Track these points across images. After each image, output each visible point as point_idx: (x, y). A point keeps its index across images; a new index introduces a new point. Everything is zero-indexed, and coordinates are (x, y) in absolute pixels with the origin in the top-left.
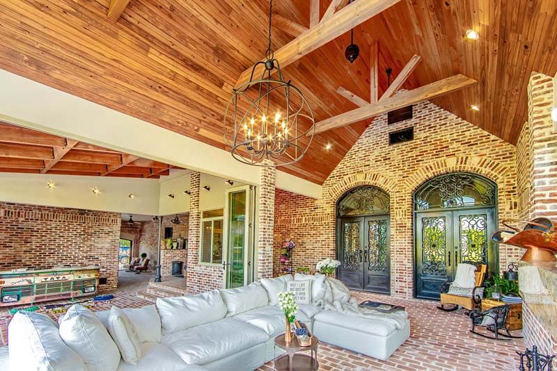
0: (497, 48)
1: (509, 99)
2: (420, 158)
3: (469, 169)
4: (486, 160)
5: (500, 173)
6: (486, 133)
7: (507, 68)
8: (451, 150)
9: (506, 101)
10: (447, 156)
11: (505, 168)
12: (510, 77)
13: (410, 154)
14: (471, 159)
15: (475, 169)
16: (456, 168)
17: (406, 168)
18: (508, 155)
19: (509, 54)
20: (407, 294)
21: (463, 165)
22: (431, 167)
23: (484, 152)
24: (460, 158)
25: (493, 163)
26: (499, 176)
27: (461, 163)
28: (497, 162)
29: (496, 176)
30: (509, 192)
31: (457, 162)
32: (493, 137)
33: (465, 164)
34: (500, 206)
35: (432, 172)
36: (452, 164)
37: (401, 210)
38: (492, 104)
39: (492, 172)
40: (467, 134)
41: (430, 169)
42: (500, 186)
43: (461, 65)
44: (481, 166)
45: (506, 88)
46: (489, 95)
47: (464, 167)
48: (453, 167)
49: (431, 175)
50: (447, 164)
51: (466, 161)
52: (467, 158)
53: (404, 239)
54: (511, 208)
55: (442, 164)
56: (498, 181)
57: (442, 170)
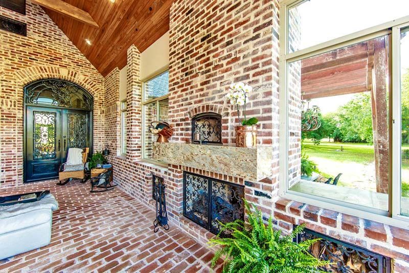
0: (122, 18)
1: (113, 50)
2: (33, 57)
3: (77, 82)
4: (88, 80)
5: (96, 90)
6: (88, 62)
7: (122, 33)
8: (63, 62)
9: (112, 50)
10: (60, 65)
11: (99, 89)
12: (121, 39)
13: (21, 49)
14: (79, 75)
15: (81, 83)
16: (68, 78)
17: (16, 61)
18: (100, 81)
19: (127, 26)
20: (16, 182)
21: (73, 77)
22: (45, 69)
23: (87, 74)
24: (71, 72)
25: (92, 83)
26: (95, 92)
27: (72, 75)
28: (94, 83)
29: (93, 92)
30: (100, 103)
31: (69, 74)
32: (92, 66)
33: (74, 77)
34: (95, 111)
35: (46, 73)
36: (64, 73)
37: (9, 100)
38: (102, 47)
39: (92, 89)
40: (76, 56)
41: (44, 71)
42: (96, 99)
43: (92, 8)
44: (85, 82)
45: (115, 43)
46: (102, 40)
47: (74, 80)
48: (65, 76)
49: (45, 75)
50: (60, 72)
51: (75, 75)
52: (76, 73)
53: (12, 129)
54: (101, 114)
55: (56, 70)
56: (95, 95)
57: (56, 76)
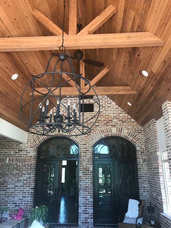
0: (155, 84)
1: (149, 107)
2: (97, 124)
3: (123, 136)
4: (130, 132)
5: (137, 141)
6: (130, 117)
7: (156, 94)
8: (113, 123)
10: (111, 126)
11: (139, 138)
12: (155, 98)
14: (124, 130)
15: (126, 136)
16: (117, 134)
18: (140, 131)
19: (159, 89)
21: (120, 133)
22: (103, 131)
23: (129, 127)
24: (118, 129)
25: (134, 135)
26: (137, 142)
27: (119, 132)
28: (136, 134)
29: (135, 142)
30: (142, 152)
31: (117, 131)
32: (133, 120)
33: (121, 132)
35: (104, 134)
36: (114, 131)
37: (86, 158)
38: (140, 105)
39: (134, 140)
41: (103, 132)
42: (138, 148)
43: (131, 83)
44: (129, 135)
45: (150, 101)
46: (140, 101)
47: (121, 135)
48: (115, 133)
49: (103, 136)
50: (112, 131)
51: (121, 131)
52: (122, 129)
53: (88, 180)
54: (143, 162)
55: (109, 130)
56: (136, 145)
57: (110, 134)
